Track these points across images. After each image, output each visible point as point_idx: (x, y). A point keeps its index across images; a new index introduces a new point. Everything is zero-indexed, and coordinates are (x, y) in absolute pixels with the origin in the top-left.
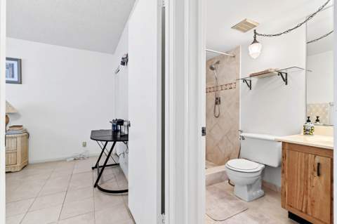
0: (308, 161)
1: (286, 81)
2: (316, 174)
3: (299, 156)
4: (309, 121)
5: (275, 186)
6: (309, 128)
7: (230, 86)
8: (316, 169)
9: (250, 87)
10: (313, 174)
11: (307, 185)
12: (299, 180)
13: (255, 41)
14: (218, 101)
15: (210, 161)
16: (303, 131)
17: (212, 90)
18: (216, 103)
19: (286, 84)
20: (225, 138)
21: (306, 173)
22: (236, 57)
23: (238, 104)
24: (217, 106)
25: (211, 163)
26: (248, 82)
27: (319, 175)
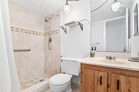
0: (95, 75)
1: (82, 28)
2: (99, 83)
3: (90, 72)
4: (92, 49)
5: (78, 84)
6: (93, 53)
7: (56, 32)
8: (100, 80)
9: (66, 32)
10: (97, 83)
11: (94, 90)
12: (90, 87)
13: (67, 4)
14: (50, 40)
15: (47, 74)
16: (90, 55)
17: (47, 34)
18: (50, 41)
19: (82, 30)
20: (54, 61)
21: (94, 83)
22: (59, 16)
23: (60, 42)
24: (50, 43)
25: (48, 75)
26: (65, 29)
27: (101, 84)
